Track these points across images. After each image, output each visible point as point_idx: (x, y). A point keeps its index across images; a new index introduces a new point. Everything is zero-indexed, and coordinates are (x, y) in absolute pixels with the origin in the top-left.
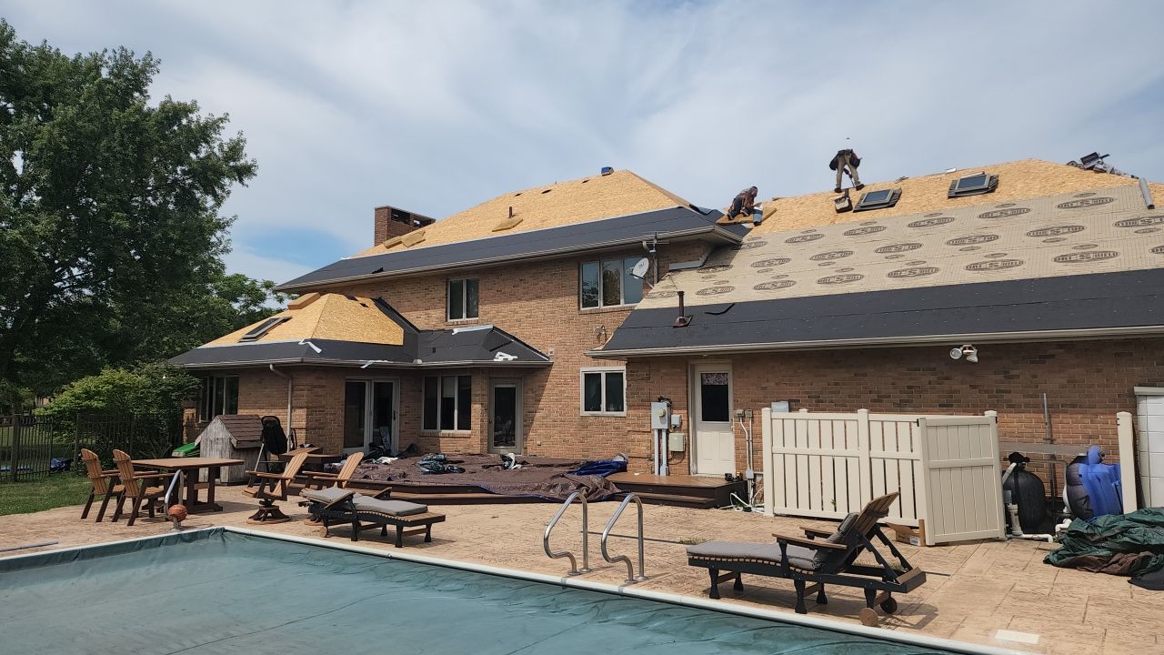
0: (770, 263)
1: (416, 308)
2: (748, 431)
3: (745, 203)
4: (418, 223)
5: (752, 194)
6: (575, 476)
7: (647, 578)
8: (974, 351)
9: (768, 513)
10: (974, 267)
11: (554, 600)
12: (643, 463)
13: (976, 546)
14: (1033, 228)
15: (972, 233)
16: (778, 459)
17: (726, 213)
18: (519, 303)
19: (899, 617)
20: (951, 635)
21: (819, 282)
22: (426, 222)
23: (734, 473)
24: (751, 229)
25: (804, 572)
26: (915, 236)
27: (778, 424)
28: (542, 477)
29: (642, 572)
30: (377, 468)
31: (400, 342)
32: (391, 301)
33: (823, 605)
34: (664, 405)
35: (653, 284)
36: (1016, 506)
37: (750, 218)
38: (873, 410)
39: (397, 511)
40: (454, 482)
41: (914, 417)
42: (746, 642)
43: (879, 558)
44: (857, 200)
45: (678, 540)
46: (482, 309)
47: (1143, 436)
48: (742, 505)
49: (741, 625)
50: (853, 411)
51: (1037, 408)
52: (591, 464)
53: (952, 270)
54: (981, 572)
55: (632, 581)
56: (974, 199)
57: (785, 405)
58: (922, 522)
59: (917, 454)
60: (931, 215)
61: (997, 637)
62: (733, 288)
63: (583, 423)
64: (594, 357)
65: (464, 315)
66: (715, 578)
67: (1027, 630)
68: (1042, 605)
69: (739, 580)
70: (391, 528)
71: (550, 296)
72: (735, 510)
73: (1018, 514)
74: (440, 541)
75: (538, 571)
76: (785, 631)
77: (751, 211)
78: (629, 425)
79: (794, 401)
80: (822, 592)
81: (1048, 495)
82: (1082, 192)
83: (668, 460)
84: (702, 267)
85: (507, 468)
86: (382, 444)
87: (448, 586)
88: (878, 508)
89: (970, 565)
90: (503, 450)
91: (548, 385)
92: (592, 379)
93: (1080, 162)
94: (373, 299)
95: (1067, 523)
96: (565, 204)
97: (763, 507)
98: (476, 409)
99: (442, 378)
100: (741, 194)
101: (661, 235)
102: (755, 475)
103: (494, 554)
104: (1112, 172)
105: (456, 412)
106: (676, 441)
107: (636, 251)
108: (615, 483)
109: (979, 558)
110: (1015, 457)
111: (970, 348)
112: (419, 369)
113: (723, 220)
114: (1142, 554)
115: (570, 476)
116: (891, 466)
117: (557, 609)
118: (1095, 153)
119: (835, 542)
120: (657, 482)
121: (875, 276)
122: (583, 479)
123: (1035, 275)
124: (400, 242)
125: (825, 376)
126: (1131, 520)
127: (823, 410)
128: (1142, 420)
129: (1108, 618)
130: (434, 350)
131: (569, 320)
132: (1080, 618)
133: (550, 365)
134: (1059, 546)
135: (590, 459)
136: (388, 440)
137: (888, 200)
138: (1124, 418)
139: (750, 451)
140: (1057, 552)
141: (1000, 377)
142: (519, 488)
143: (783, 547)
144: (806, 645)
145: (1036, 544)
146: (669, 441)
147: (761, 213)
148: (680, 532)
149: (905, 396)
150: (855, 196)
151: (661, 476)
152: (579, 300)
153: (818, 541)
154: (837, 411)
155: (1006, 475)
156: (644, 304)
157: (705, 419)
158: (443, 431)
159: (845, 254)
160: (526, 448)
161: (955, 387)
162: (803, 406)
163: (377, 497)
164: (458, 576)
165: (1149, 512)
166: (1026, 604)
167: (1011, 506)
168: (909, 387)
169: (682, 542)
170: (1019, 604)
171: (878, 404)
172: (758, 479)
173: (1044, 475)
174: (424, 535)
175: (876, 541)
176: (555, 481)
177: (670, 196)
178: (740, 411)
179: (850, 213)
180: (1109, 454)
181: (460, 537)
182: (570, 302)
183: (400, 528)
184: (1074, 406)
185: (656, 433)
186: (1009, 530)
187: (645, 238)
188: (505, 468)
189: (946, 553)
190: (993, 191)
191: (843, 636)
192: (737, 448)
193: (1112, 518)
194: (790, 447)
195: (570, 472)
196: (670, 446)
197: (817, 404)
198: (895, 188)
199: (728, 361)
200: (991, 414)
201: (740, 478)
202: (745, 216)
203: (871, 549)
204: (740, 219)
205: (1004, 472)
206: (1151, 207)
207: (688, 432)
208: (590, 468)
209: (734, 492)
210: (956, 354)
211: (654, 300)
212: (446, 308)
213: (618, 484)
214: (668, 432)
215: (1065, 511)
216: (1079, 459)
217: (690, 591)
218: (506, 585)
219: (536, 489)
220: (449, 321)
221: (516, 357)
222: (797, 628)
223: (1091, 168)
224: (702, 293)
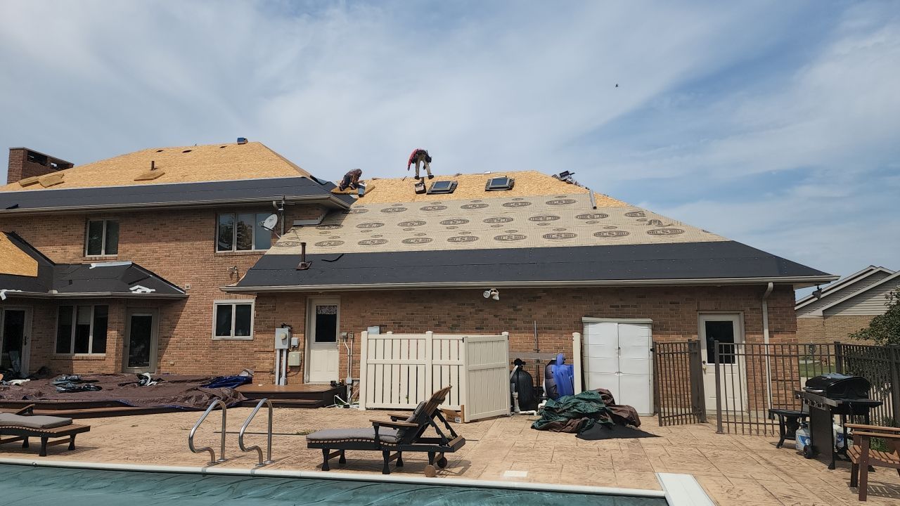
0: (370, 225)
1: (52, 243)
2: (350, 349)
3: (352, 180)
4: (55, 165)
5: (358, 174)
6: (208, 389)
7: (273, 461)
8: (497, 293)
9: (362, 408)
10: (499, 238)
11: (195, 486)
12: (266, 376)
13: (493, 421)
14: (532, 215)
15: (498, 215)
16: (371, 368)
17: (338, 185)
18: (159, 244)
19: (448, 469)
20: (478, 477)
21: (404, 242)
22: (64, 166)
23: (337, 380)
24: (356, 199)
25: (390, 445)
26: (465, 214)
27: (372, 343)
28: (177, 391)
29: (269, 457)
30: (9, 388)
31: (35, 274)
32: (26, 235)
33: (400, 467)
34: (286, 330)
35: (280, 234)
36: (517, 393)
37: (356, 191)
38: (435, 332)
39: (42, 424)
40: (92, 398)
41: (460, 336)
42: (347, 499)
43: (439, 431)
44: (429, 186)
45: (295, 432)
46: (121, 247)
47: (586, 347)
48: (342, 403)
49: (344, 487)
50: (423, 332)
51: (530, 330)
52: (219, 379)
53: (486, 240)
54: (496, 437)
55: (262, 465)
56: (500, 193)
57: (377, 329)
58: (463, 407)
59: (462, 361)
60: (475, 201)
61: (505, 475)
62: (343, 243)
63: (214, 346)
64: (228, 292)
65: (103, 251)
66: (327, 456)
67: (521, 469)
68: (529, 454)
69: (343, 456)
70: (35, 440)
71: (189, 239)
72: (337, 407)
73: (518, 398)
74: (83, 449)
75: (181, 465)
76: (375, 488)
77: (357, 186)
78: (256, 346)
79: (384, 326)
80: (400, 459)
81: (535, 385)
82: (559, 195)
83: (287, 373)
84: (320, 225)
85: (143, 384)
86: (11, 367)
87: (94, 485)
88: (438, 398)
89: (491, 432)
90: (137, 370)
91: (183, 314)
92: (224, 310)
93: (559, 176)
94: (6, 233)
95: (545, 402)
96: (205, 164)
97: (358, 404)
98: (112, 336)
99: (78, 308)
100: (350, 173)
101: (288, 198)
102: (353, 381)
103: (138, 455)
104: (576, 184)
105: (91, 338)
106: (294, 358)
107: (267, 208)
108: (242, 393)
109: (496, 427)
110: (518, 362)
111: (495, 291)
112: (54, 300)
113: (336, 190)
114: (583, 419)
115: (203, 389)
116: (445, 370)
117: (198, 492)
118: (567, 172)
119: (411, 422)
120: (276, 391)
121: (440, 241)
122: (215, 391)
123: (532, 246)
124: (38, 182)
125: (404, 308)
126: (578, 398)
127: (403, 332)
128: (585, 337)
129: (564, 458)
130: (71, 282)
131: (206, 260)
132: (549, 460)
133: (187, 298)
134: (540, 417)
135: (218, 375)
136: (18, 364)
137: (450, 188)
138: (576, 336)
139: (351, 364)
140: (538, 421)
141: (511, 310)
142: (157, 401)
143: (376, 429)
144: (389, 495)
145: (527, 417)
146: (289, 358)
147: (364, 188)
148: (296, 426)
149: (455, 322)
150: (428, 183)
151: (280, 385)
152: (215, 244)
153: (399, 422)
154: (412, 333)
155: (512, 373)
156: (273, 251)
157: (318, 340)
158: (77, 355)
159: (421, 223)
160: (160, 368)
161: (485, 316)
162: (390, 330)
163: (18, 414)
164: (104, 476)
165: (588, 393)
166: (521, 454)
167: (514, 393)
168: (458, 316)
169: (298, 434)
170: (517, 454)
171: (439, 328)
172: (355, 383)
173: (533, 373)
174: (68, 444)
175: (436, 420)
176: (190, 394)
177: (296, 168)
178: (345, 334)
179: (425, 195)
180: (567, 360)
181: (104, 443)
182: (207, 246)
183: (44, 440)
184: (550, 329)
185: (278, 352)
186: (512, 410)
187: (274, 199)
188: (141, 385)
189: (476, 426)
190: (511, 189)
191: (413, 486)
192: (341, 362)
193: (568, 398)
194: (380, 359)
195: (202, 386)
196: (289, 361)
197: (399, 328)
198: (453, 180)
199: (339, 296)
200: (505, 334)
201: (342, 384)
202: (352, 189)
203: (434, 425)
204: (348, 191)
205: (511, 372)
206: (595, 208)
207: (304, 351)
208: (219, 382)
209: (337, 394)
210: (487, 295)
211: (281, 248)
212: (85, 245)
213: (244, 394)
214: (288, 351)
215: (544, 395)
216: (553, 362)
217: (308, 467)
218: (151, 479)
219: (172, 401)
220: (87, 256)
221: (154, 290)
222: (383, 485)
223: (565, 180)
224: (320, 244)
